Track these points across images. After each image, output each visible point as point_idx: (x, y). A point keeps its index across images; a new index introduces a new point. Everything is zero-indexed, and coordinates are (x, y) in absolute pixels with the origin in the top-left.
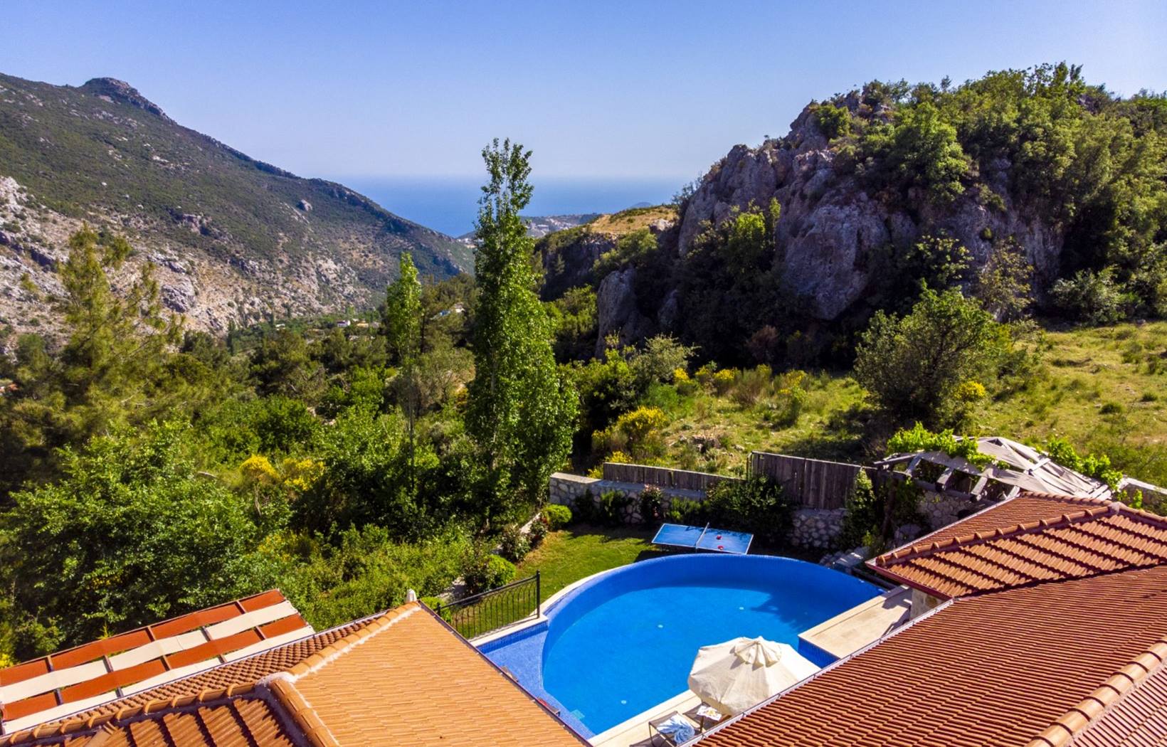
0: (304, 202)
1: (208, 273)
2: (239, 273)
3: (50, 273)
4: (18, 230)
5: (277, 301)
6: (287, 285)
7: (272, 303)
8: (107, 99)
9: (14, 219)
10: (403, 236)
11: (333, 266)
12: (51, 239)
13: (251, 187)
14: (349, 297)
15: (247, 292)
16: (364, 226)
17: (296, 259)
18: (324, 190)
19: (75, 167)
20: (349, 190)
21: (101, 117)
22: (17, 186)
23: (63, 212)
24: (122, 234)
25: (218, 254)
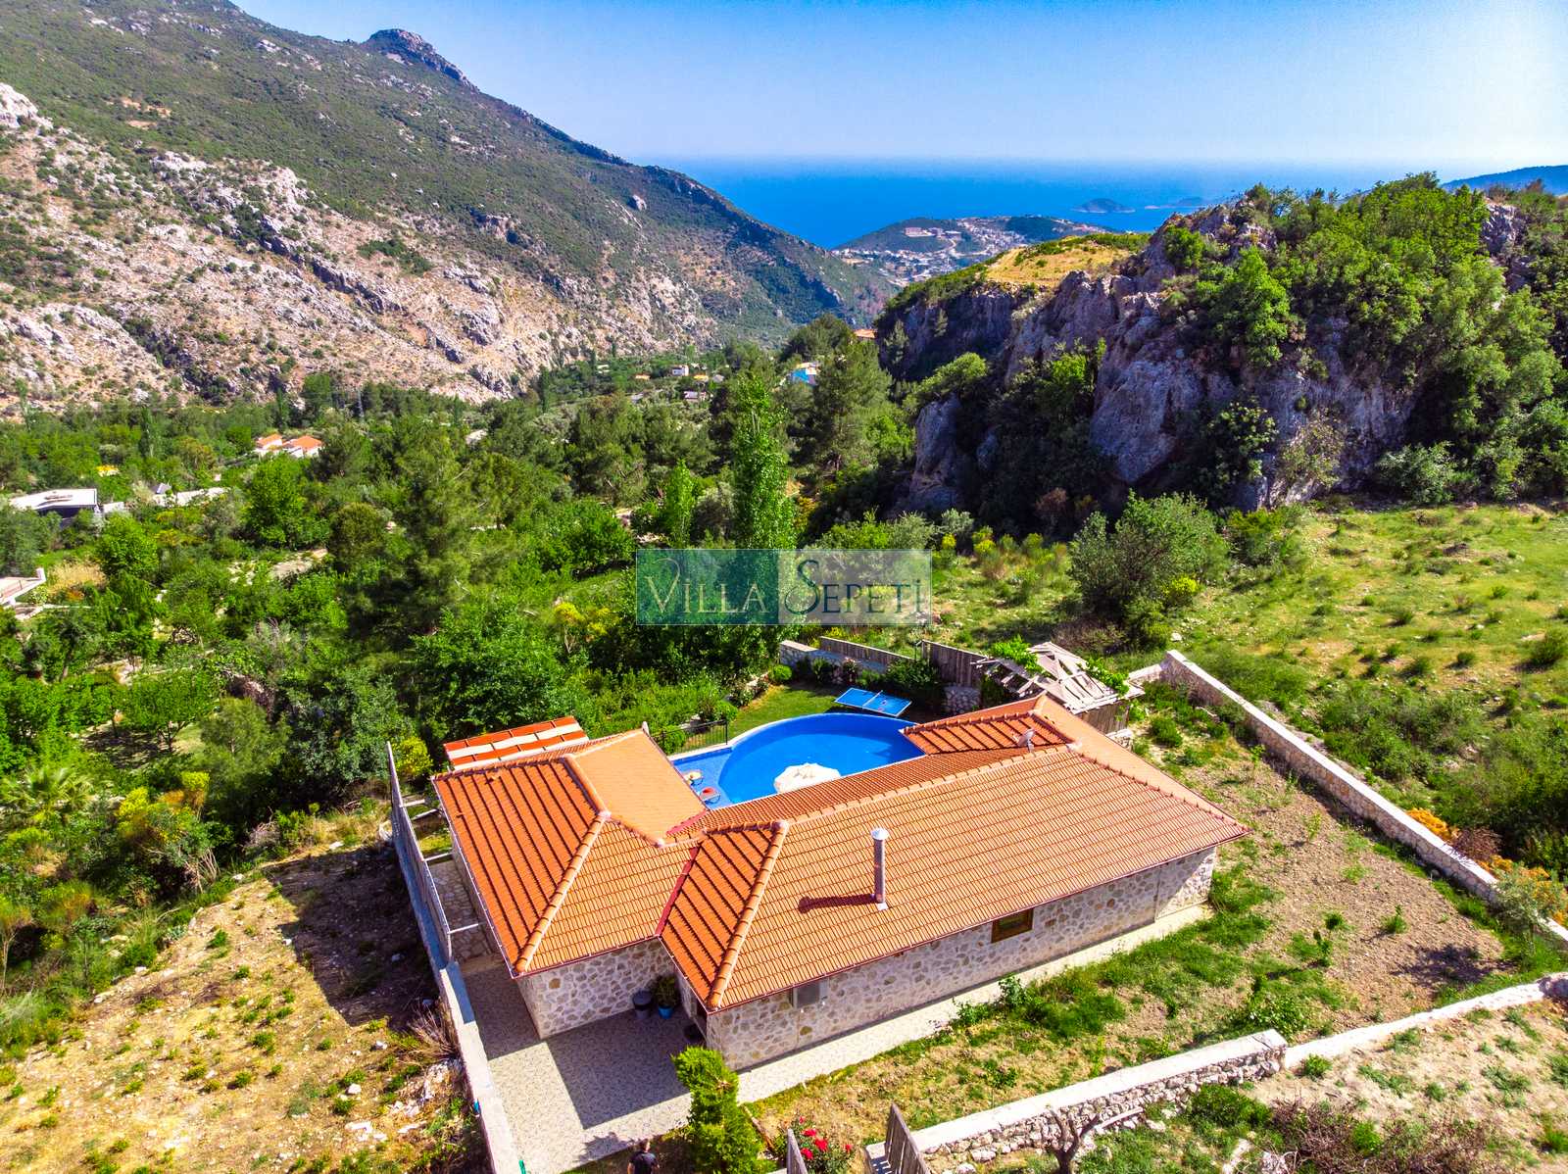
0: (636, 197)
1: (515, 295)
2: (555, 294)
3: (334, 292)
4: (299, 237)
5: (599, 334)
6: (612, 312)
7: (593, 336)
8: (396, 58)
9: (294, 222)
10: (762, 247)
11: (671, 287)
12: (334, 249)
13: (568, 176)
14: (689, 330)
15: (562, 320)
16: (712, 231)
17: (624, 277)
18: (663, 182)
19: (361, 152)
20: (695, 182)
21: (389, 84)
22: (296, 180)
23: (347, 214)
24: (414, 242)
25: (527, 268)
